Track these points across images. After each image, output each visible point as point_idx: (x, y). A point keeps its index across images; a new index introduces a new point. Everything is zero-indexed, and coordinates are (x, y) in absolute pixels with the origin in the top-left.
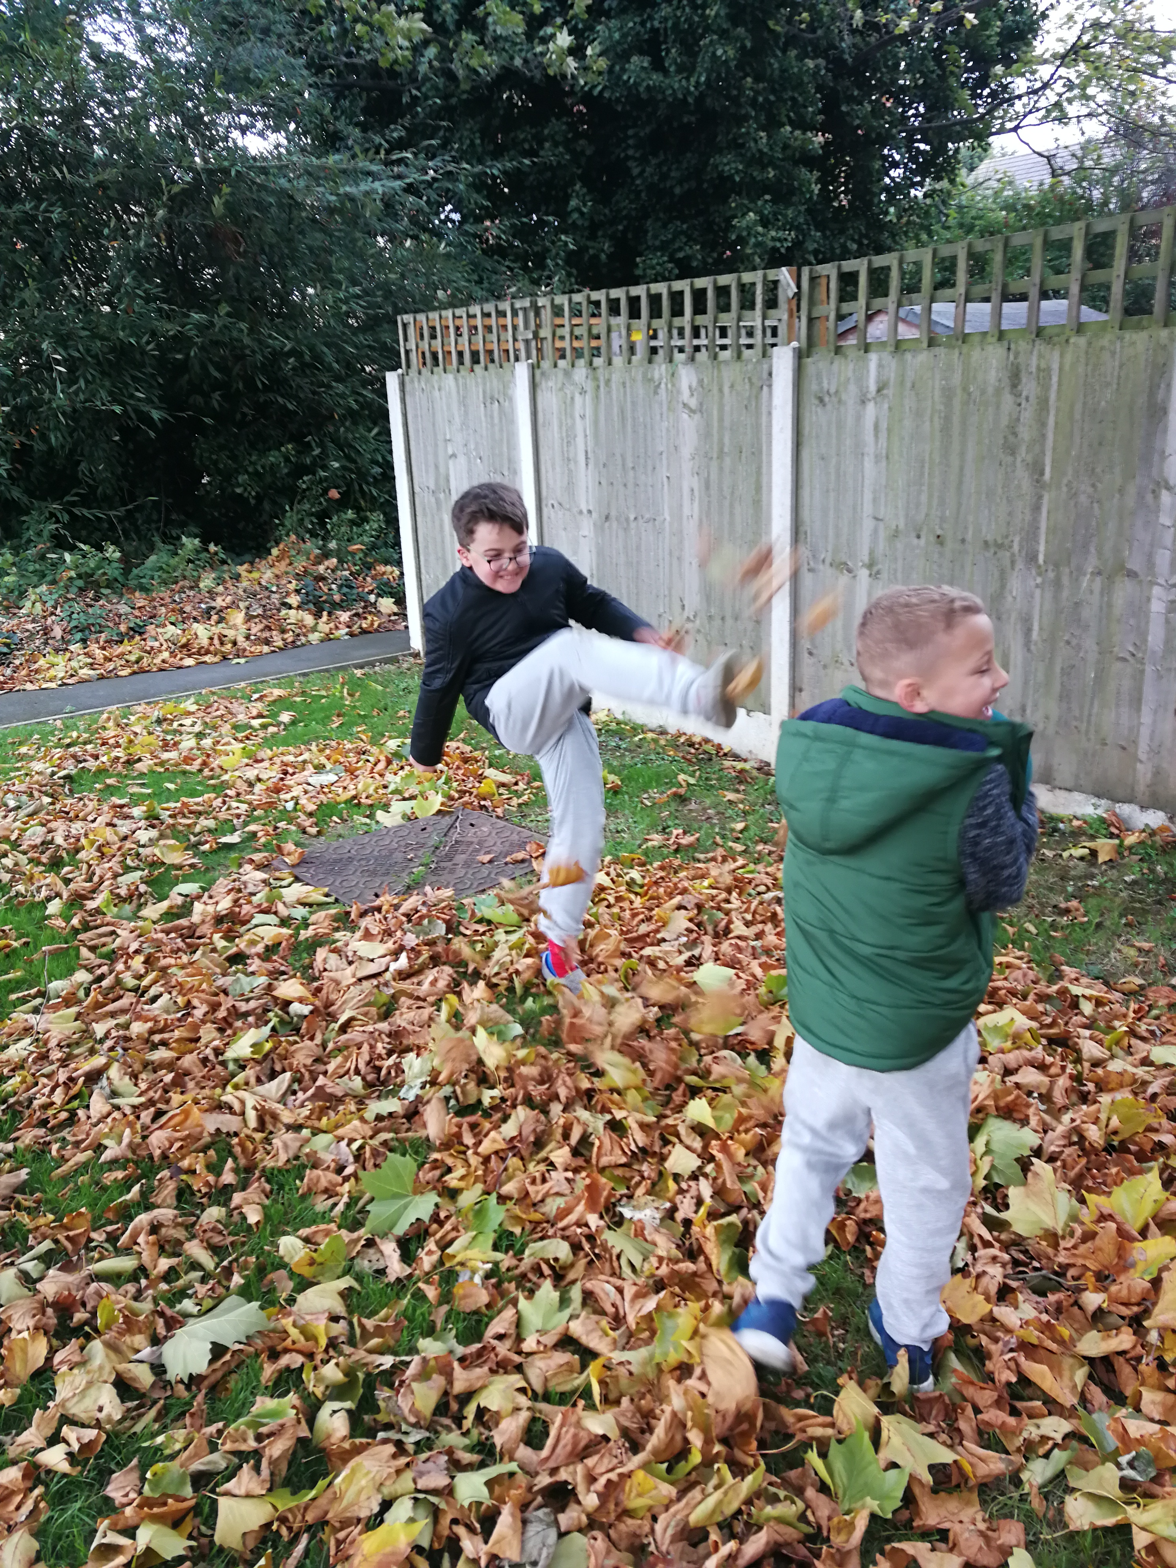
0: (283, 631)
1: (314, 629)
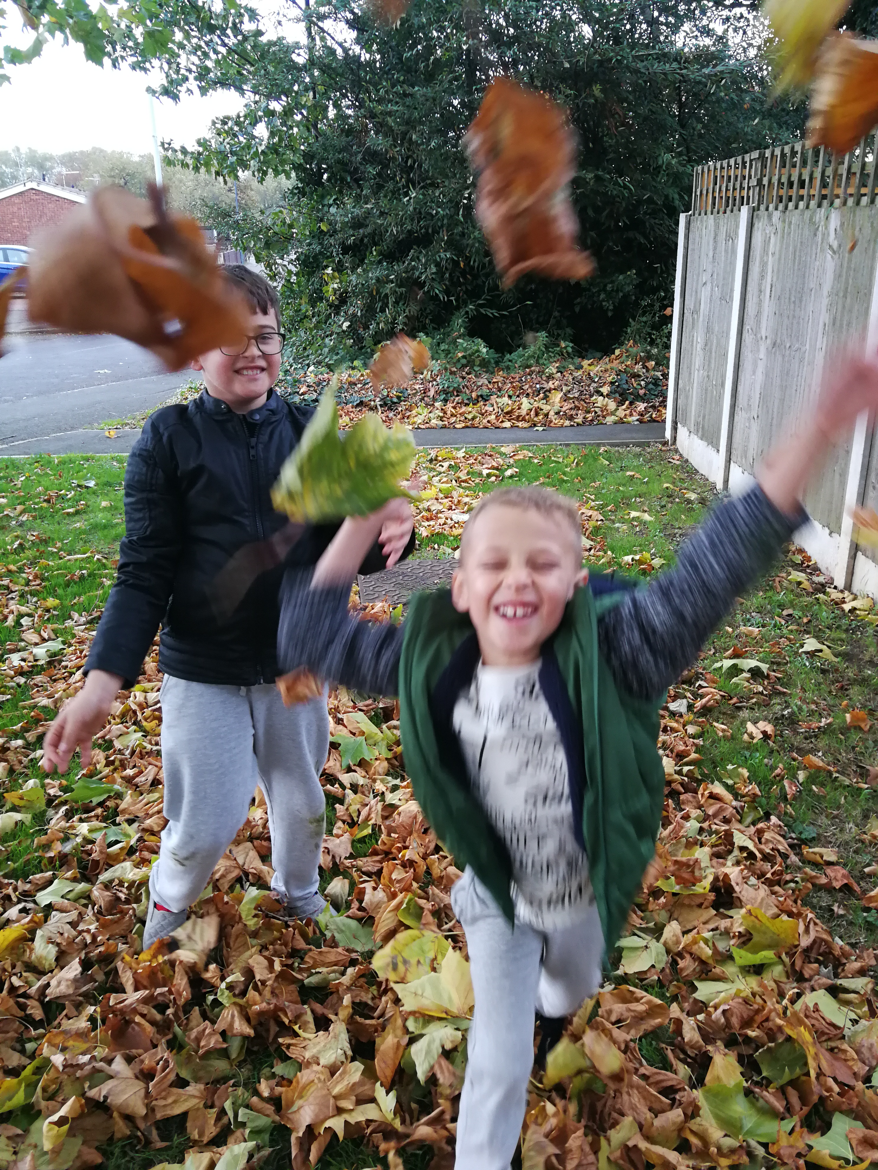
0: (589, 412)
1: (613, 413)
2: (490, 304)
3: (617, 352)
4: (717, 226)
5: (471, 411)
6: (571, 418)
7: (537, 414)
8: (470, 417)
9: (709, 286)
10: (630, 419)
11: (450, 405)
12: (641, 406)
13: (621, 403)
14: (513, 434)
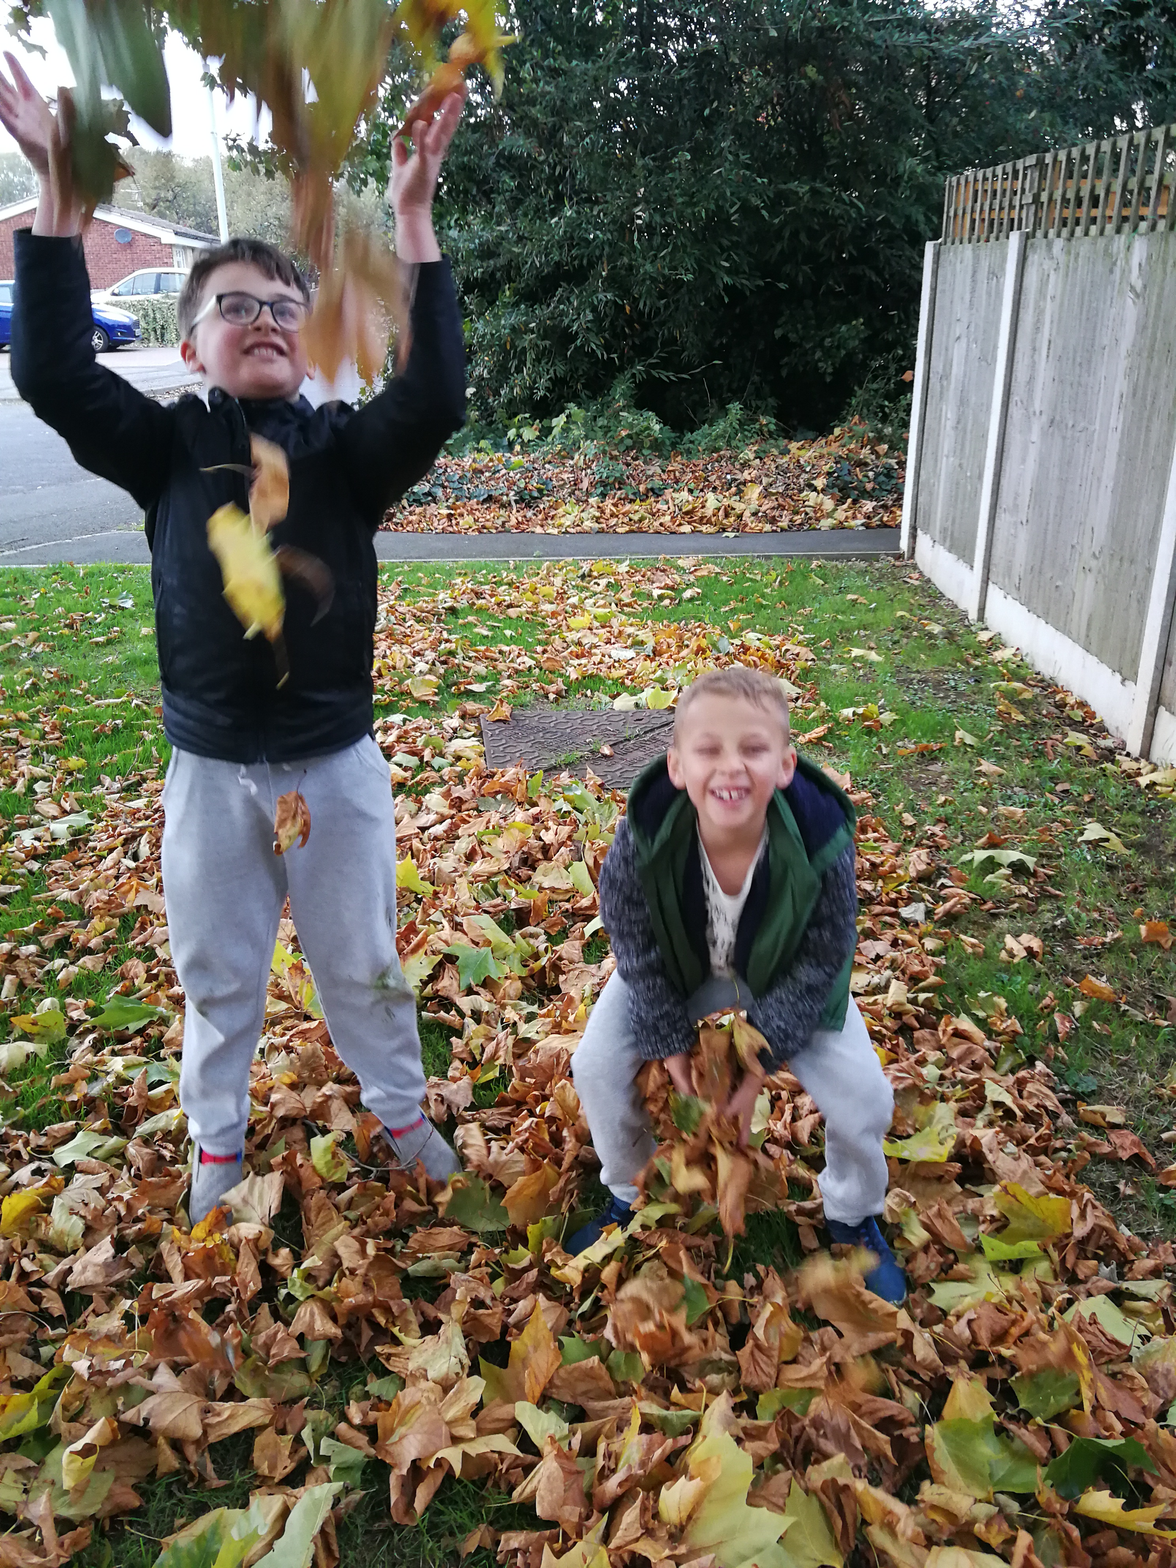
0: (797, 513)
1: (830, 515)
2: (664, 364)
3: (837, 431)
4: (976, 258)
5: (638, 509)
6: (773, 521)
7: (727, 515)
8: (636, 517)
9: (964, 341)
10: (853, 523)
11: (609, 502)
12: (868, 506)
13: (841, 501)
14: (692, 543)
